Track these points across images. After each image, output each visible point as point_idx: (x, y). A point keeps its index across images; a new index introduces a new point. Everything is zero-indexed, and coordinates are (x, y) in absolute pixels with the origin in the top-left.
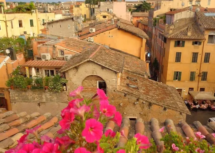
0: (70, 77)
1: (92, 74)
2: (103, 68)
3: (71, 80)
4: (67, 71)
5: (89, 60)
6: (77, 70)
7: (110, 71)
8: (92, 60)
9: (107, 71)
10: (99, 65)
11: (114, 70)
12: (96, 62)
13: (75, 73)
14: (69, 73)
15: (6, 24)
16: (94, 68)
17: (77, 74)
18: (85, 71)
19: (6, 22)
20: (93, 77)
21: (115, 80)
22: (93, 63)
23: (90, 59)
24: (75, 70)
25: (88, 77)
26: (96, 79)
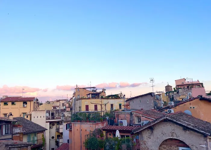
0: (144, 140)
1: (172, 138)
2: (186, 128)
3: (145, 144)
4: (141, 132)
5: (165, 118)
6: (152, 132)
7: (196, 133)
8: (170, 119)
9: (191, 133)
10: (180, 125)
11: (202, 132)
12: (175, 121)
13: (150, 136)
14: (143, 136)
15: (101, 107)
16: (173, 129)
17: (152, 137)
18: (162, 133)
19: (101, 105)
20: (173, 142)
21: (204, 146)
22: (171, 123)
23: (167, 118)
24: (150, 131)
25: (166, 140)
26: (177, 144)
